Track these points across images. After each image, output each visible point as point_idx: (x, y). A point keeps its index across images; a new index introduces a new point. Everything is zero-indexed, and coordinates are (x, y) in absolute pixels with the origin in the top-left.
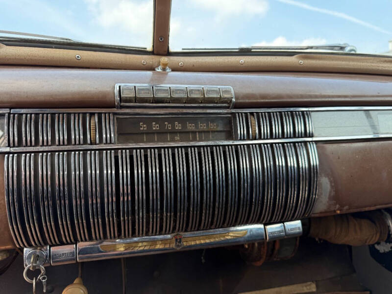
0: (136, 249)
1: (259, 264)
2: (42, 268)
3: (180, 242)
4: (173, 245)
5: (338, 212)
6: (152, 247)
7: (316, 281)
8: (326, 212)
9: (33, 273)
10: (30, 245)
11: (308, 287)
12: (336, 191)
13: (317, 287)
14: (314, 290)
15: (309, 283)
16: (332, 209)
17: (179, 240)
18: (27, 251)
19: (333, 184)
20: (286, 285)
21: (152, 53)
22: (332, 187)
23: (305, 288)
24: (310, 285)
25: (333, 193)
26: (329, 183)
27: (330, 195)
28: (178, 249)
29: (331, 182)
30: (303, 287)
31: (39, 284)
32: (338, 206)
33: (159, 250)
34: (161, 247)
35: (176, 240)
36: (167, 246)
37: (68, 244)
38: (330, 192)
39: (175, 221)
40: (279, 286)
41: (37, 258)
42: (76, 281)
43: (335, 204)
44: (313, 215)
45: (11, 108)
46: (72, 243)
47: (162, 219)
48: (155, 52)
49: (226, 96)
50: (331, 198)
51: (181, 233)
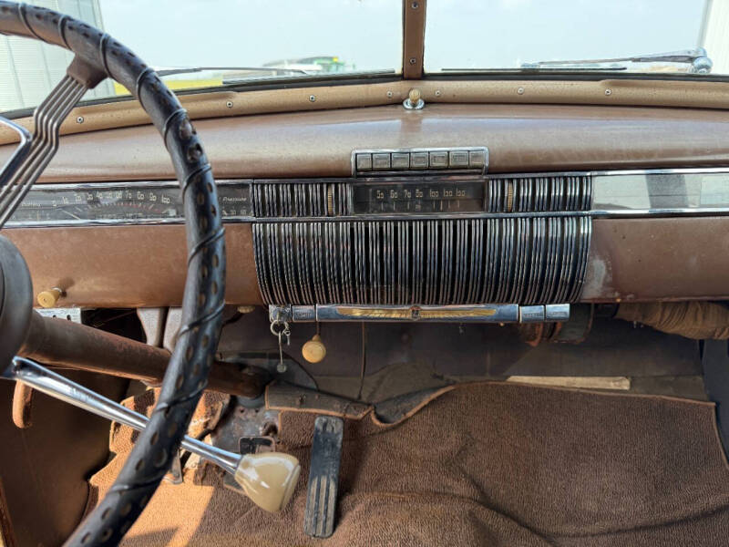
0: (371, 315)
1: (534, 344)
2: (286, 324)
3: (417, 314)
4: (409, 316)
5: (619, 300)
6: (388, 316)
7: (632, 377)
8: (599, 299)
9: (279, 327)
10: (275, 303)
11: (617, 383)
12: (615, 277)
13: (632, 385)
14: (626, 388)
15: (621, 378)
16: (610, 296)
17: (416, 312)
18: (272, 308)
19: (610, 269)
20: (583, 376)
21: (401, 77)
22: (608, 271)
23: (612, 384)
24: (620, 381)
25: (610, 279)
26: (605, 268)
27: (605, 280)
28: (415, 320)
29: (608, 266)
30: (609, 381)
31: (284, 337)
32: (617, 294)
33: (394, 319)
34: (398, 316)
35: (413, 311)
36: (403, 316)
37: (307, 304)
38: (606, 277)
39: (410, 294)
40: (572, 376)
41: (281, 314)
42: (314, 338)
43: (614, 292)
44: (582, 301)
45: (254, 179)
46: (311, 304)
47: (396, 291)
48: (405, 76)
49: (477, 163)
50: (606, 284)
51: (419, 305)
